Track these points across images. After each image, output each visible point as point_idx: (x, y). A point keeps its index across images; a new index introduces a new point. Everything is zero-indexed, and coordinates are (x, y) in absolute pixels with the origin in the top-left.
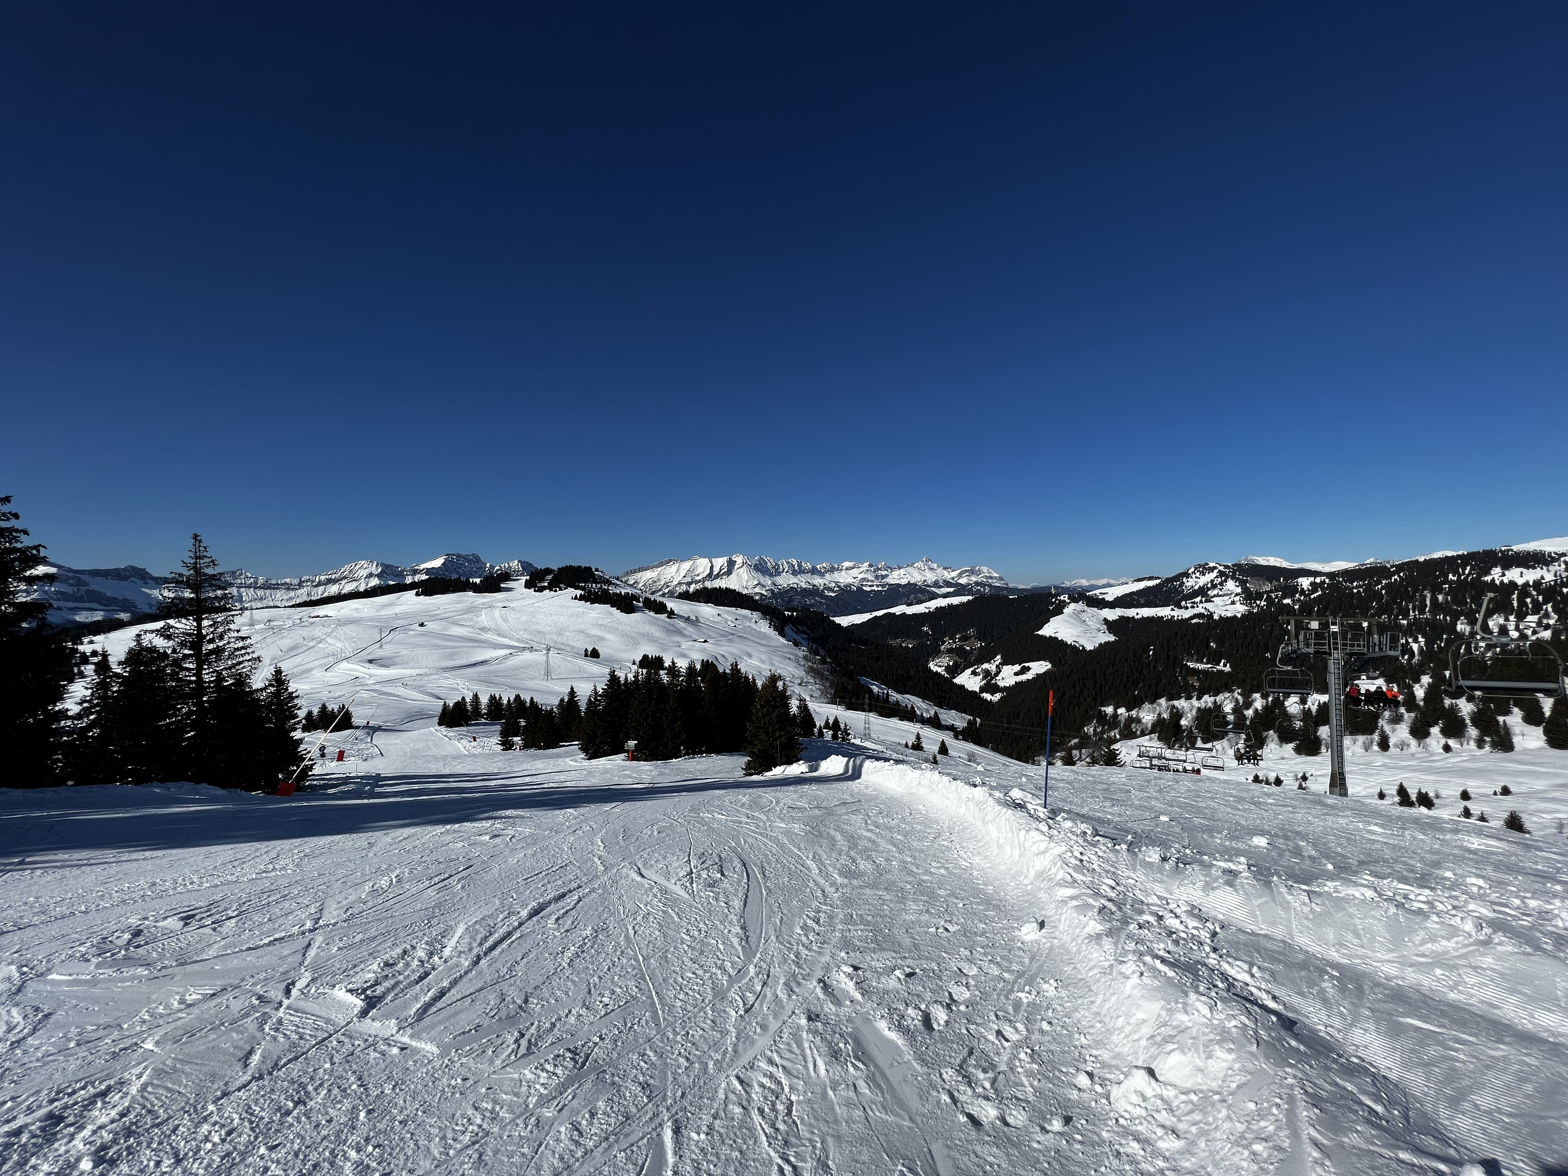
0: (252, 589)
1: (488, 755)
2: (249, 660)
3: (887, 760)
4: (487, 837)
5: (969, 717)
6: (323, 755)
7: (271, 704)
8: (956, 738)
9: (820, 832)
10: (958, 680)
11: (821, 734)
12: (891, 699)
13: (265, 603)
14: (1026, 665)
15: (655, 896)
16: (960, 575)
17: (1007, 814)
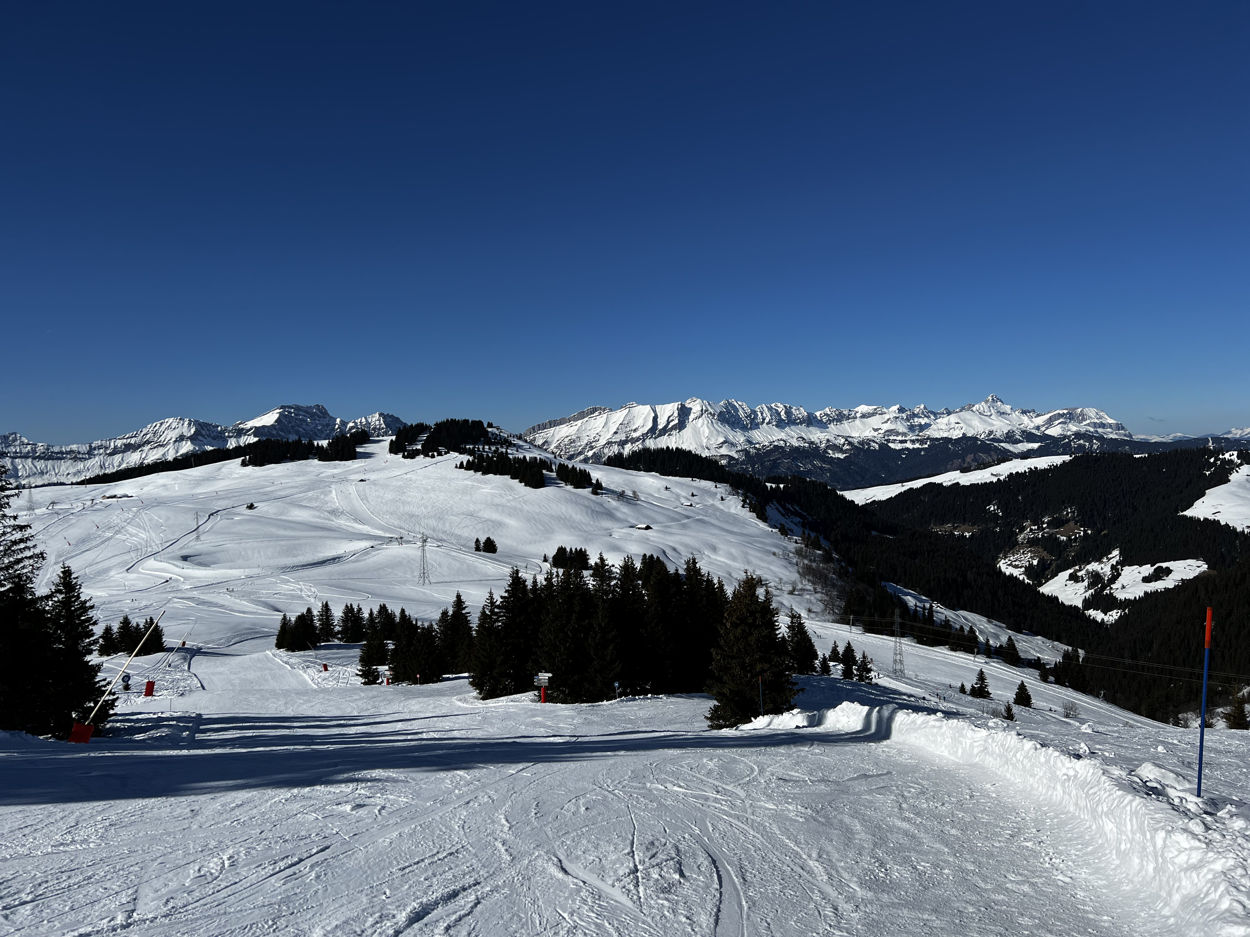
0: (30, 460)
1: (345, 690)
2: (30, 558)
3: (931, 711)
4: (348, 808)
5: (1066, 647)
6: (127, 688)
7: (59, 615)
8: (1044, 679)
9: (826, 817)
10: (1047, 589)
11: (825, 669)
12: (938, 617)
13: (46, 479)
14: (1164, 565)
15: (584, 902)
16: (1050, 422)
17: (1134, 804)
